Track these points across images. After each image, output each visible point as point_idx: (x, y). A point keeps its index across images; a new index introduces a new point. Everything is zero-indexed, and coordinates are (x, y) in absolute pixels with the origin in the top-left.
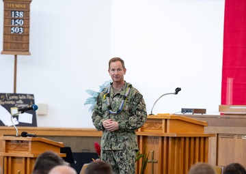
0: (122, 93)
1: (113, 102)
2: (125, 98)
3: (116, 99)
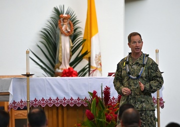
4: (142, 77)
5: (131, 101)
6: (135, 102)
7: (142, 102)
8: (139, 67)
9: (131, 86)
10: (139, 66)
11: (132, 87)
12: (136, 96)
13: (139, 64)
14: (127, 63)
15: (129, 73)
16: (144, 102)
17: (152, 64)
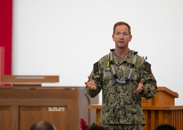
0: (129, 61)
1: (119, 71)
2: (133, 66)
3: (123, 68)
4: (132, 81)
5: (120, 112)
6: (125, 114)
7: (133, 114)
8: (128, 68)
9: (119, 92)
10: (128, 66)
11: (121, 94)
12: (126, 106)
13: (128, 64)
14: (112, 63)
15: (115, 77)
16: (135, 113)
17: (144, 64)
